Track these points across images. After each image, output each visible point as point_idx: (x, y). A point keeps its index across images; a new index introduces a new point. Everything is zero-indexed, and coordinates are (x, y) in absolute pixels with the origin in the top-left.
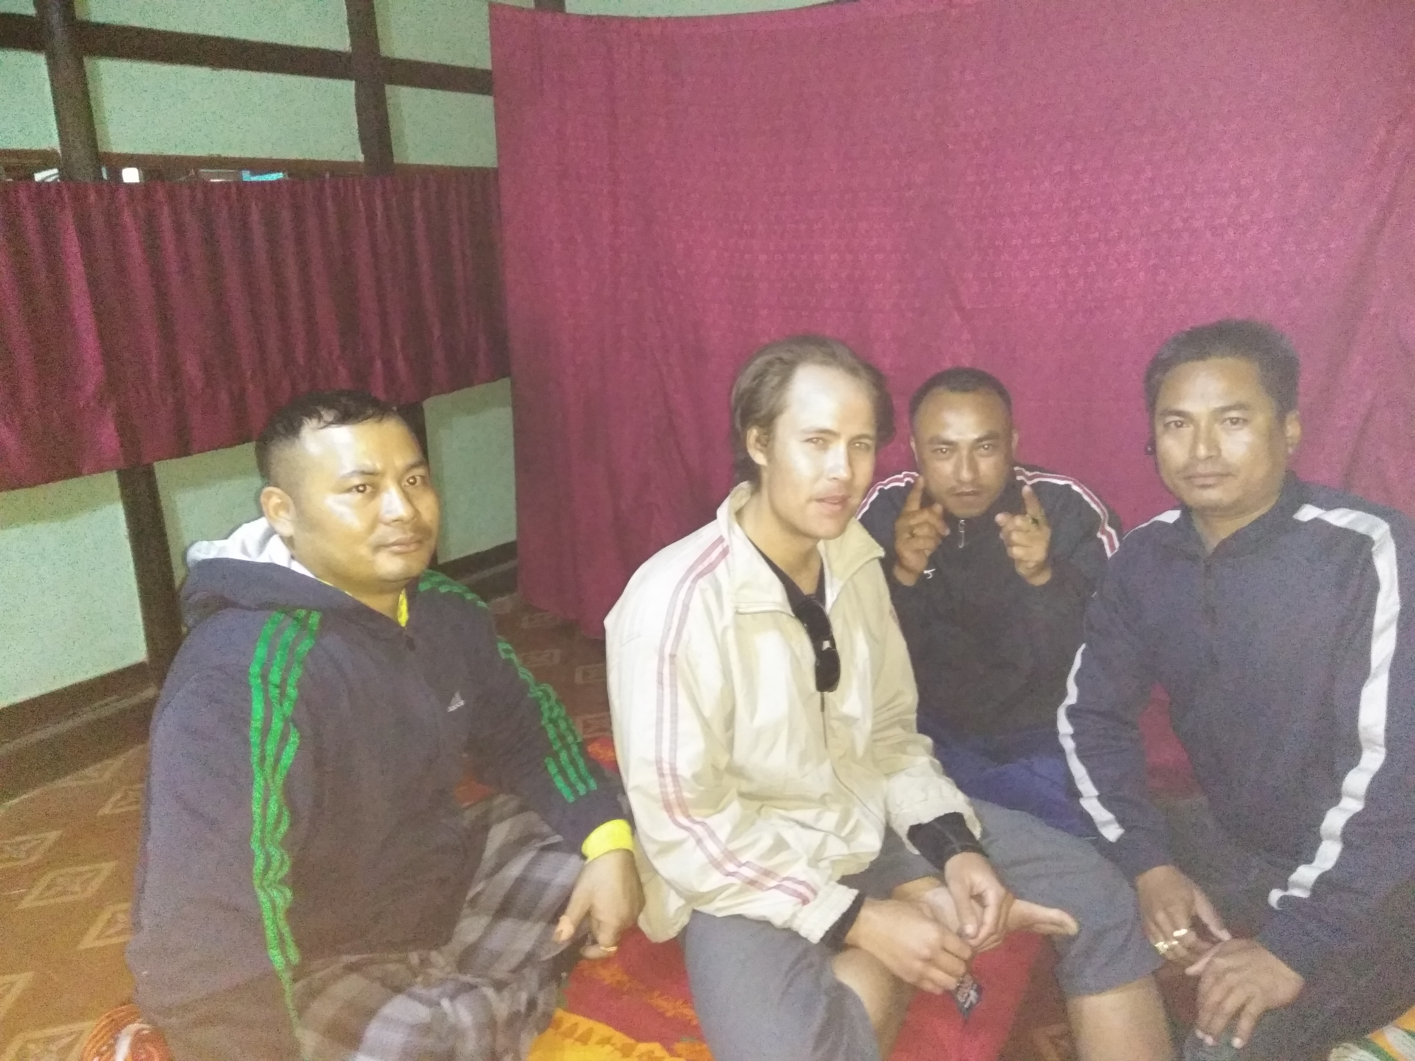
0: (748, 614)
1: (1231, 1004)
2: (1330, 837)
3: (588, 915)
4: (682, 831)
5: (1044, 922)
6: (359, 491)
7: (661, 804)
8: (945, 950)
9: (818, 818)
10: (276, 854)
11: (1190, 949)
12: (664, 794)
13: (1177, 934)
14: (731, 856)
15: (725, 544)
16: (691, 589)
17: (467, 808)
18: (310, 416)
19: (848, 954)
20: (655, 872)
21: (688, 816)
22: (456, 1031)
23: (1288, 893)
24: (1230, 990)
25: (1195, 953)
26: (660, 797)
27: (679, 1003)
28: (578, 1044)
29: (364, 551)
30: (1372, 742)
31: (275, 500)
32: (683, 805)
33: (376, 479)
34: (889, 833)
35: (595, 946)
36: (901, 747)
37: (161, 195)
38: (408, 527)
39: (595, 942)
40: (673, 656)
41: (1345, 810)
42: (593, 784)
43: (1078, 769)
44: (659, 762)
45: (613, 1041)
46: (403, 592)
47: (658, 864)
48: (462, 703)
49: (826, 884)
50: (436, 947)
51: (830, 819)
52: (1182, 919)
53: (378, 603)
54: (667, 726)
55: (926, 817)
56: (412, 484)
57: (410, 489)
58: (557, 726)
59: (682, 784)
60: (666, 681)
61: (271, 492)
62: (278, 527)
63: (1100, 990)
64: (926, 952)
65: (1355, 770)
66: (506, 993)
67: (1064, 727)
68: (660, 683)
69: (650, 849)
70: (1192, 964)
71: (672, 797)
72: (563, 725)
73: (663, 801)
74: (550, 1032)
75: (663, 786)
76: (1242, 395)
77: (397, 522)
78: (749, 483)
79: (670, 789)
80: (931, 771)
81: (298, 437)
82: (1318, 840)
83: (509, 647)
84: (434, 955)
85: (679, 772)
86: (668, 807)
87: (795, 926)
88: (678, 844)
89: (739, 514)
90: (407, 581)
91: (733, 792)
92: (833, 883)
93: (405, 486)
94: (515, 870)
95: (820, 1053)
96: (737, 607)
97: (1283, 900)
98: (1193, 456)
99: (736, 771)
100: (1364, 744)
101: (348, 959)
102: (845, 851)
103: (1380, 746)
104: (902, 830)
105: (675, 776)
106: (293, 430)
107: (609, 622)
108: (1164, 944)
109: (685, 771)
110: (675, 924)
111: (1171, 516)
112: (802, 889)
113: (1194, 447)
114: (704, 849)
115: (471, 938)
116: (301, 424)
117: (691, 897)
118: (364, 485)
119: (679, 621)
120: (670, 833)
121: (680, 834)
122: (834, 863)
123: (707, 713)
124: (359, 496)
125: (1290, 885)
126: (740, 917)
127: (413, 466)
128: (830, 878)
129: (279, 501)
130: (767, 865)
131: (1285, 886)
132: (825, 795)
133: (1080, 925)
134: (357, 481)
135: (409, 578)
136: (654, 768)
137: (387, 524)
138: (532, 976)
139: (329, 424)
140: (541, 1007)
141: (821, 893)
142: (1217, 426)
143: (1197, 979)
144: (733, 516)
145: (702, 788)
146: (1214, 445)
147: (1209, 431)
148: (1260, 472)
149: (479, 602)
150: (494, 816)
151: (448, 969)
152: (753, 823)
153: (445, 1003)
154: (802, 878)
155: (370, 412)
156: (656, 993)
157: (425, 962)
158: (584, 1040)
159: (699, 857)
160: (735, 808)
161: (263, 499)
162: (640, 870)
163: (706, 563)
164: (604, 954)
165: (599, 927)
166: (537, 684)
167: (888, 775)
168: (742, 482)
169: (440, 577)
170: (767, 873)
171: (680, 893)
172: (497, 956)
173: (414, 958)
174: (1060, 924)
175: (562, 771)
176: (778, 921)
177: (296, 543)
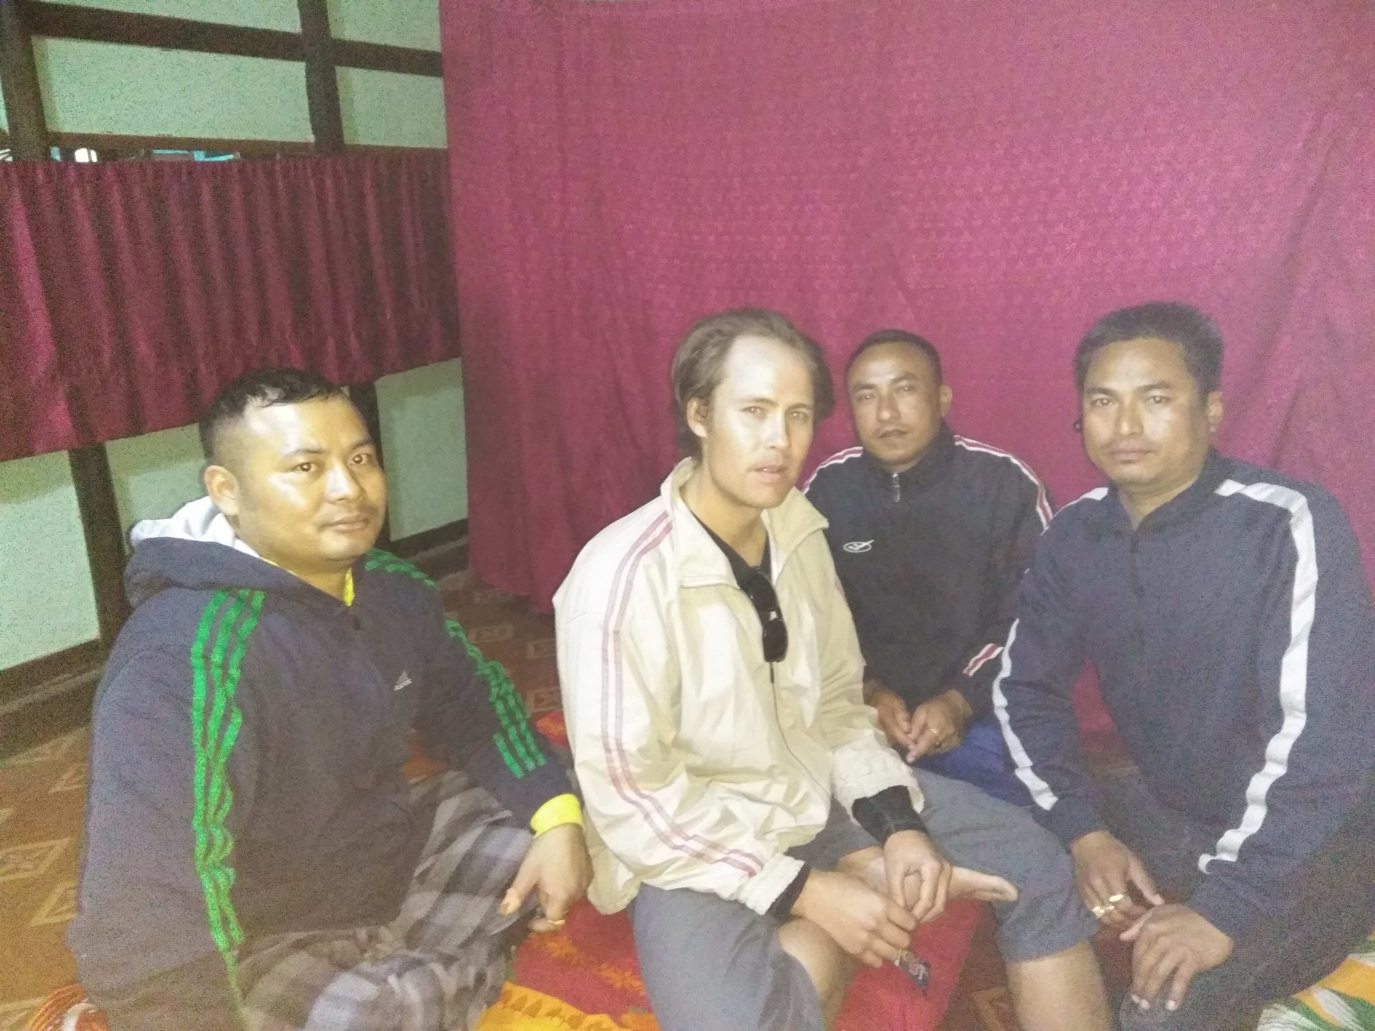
0: (693, 588)
1: (1165, 967)
2: (1255, 801)
3: (535, 890)
4: (630, 805)
5: (984, 890)
6: (304, 470)
7: (609, 779)
8: (890, 921)
9: (766, 791)
10: (218, 834)
11: (1125, 914)
12: (612, 770)
13: (1113, 899)
14: (678, 829)
15: (669, 519)
16: (635, 566)
17: (416, 784)
18: (254, 394)
19: (793, 924)
20: (603, 844)
21: (637, 791)
22: (403, 1008)
23: (1216, 858)
24: (1163, 955)
25: (1130, 918)
26: (607, 772)
27: (627, 974)
28: (527, 1016)
29: (309, 530)
30: (1294, 708)
31: (219, 479)
32: (630, 779)
33: (320, 457)
34: (835, 806)
35: (543, 919)
36: (847, 720)
37: (110, 174)
38: (353, 506)
39: (543, 916)
40: (617, 633)
41: (1269, 775)
42: (542, 761)
43: (1012, 740)
44: (605, 737)
45: (562, 1014)
46: (350, 571)
47: (606, 838)
48: (409, 682)
49: (773, 855)
50: (383, 921)
51: (777, 792)
52: (1118, 884)
53: (321, 582)
54: (612, 701)
55: (870, 792)
56: (357, 462)
57: (355, 468)
58: (505, 702)
59: (629, 759)
60: (611, 657)
61: (215, 471)
62: (222, 506)
63: (1039, 955)
64: (872, 923)
65: (1277, 736)
66: (454, 968)
67: (999, 700)
68: (605, 660)
69: (599, 823)
70: (1127, 928)
71: (619, 771)
72: (512, 702)
73: (611, 776)
74: (499, 1005)
75: (609, 760)
76: (1165, 374)
77: (343, 501)
78: (692, 460)
79: (617, 764)
80: (876, 744)
81: (242, 416)
82: (1243, 806)
83: (457, 625)
84: (383, 931)
85: (625, 747)
86: (615, 781)
87: (742, 898)
88: (625, 818)
89: (682, 490)
90: (353, 561)
91: (681, 765)
92: (779, 855)
93: (351, 465)
94: (462, 845)
95: (767, 1026)
96: (682, 582)
97: (1211, 864)
98: (1117, 432)
99: (681, 745)
100: (1286, 711)
101: (295, 936)
102: (793, 824)
103: (1301, 711)
104: (848, 804)
105: (621, 752)
106: (237, 408)
107: (557, 600)
108: (1101, 909)
109: (631, 746)
110: (623, 897)
111: (1099, 494)
112: (749, 862)
113: (1118, 423)
114: (651, 823)
115: (420, 914)
116: (245, 403)
117: (640, 870)
118: (308, 464)
119: (623, 597)
120: (620, 807)
121: (627, 808)
122: (780, 835)
123: (652, 690)
124: (304, 475)
125: (1218, 850)
126: (687, 890)
127: (360, 445)
128: (777, 850)
129: (223, 480)
130: (713, 838)
131: (1214, 852)
132: (772, 767)
133: (1020, 891)
134: (301, 459)
135: (354, 557)
136: (600, 744)
137: (333, 503)
138: (481, 951)
139: (273, 402)
140: (489, 980)
141: (767, 866)
142: (1140, 405)
143: (1131, 945)
144: (677, 492)
145: (649, 762)
146: (1136, 421)
147: (1133, 408)
148: (1182, 448)
149: (426, 581)
150: (442, 793)
151: (397, 944)
152: (701, 796)
153: (392, 980)
154: (748, 851)
155: (315, 390)
156: (604, 966)
157: (372, 938)
158: (533, 1012)
159: (647, 832)
160: (682, 781)
161: (207, 478)
162: (589, 843)
163: (650, 539)
164: (552, 928)
165: (547, 901)
166: (486, 660)
167: (834, 748)
168: (686, 457)
169: (387, 556)
170: (714, 846)
171: (628, 866)
172: (445, 931)
173: (362, 934)
174: (1001, 892)
175: (511, 747)
176: (725, 894)
177: (241, 523)
